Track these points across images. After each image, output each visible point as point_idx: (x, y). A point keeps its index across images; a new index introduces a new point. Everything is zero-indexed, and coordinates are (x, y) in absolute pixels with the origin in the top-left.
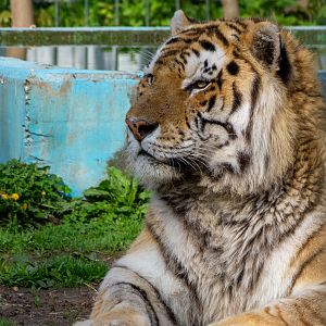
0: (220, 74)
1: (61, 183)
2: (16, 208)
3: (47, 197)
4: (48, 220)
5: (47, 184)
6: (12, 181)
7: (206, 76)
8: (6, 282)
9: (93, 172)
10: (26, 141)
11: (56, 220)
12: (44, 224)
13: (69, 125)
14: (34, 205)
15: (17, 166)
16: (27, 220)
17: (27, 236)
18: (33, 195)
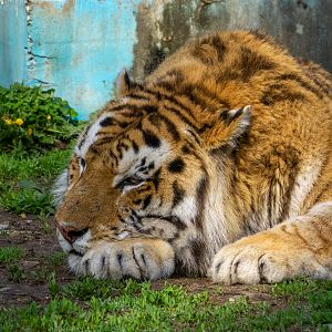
0: (159, 172)
1: (67, 106)
2: (20, 133)
3: (53, 121)
4: (54, 145)
5: (52, 107)
6: (16, 106)
7: (141, 175)
8: (13, 209)
9: (99, 94)
10: (28, 63)
11: (62, 145)
12: (50, 149)
13: (73, 46)
14: (39, 130)
15: (20, 90)
16: (33, 145)
17: (33, 162)
18: (38, 120)
